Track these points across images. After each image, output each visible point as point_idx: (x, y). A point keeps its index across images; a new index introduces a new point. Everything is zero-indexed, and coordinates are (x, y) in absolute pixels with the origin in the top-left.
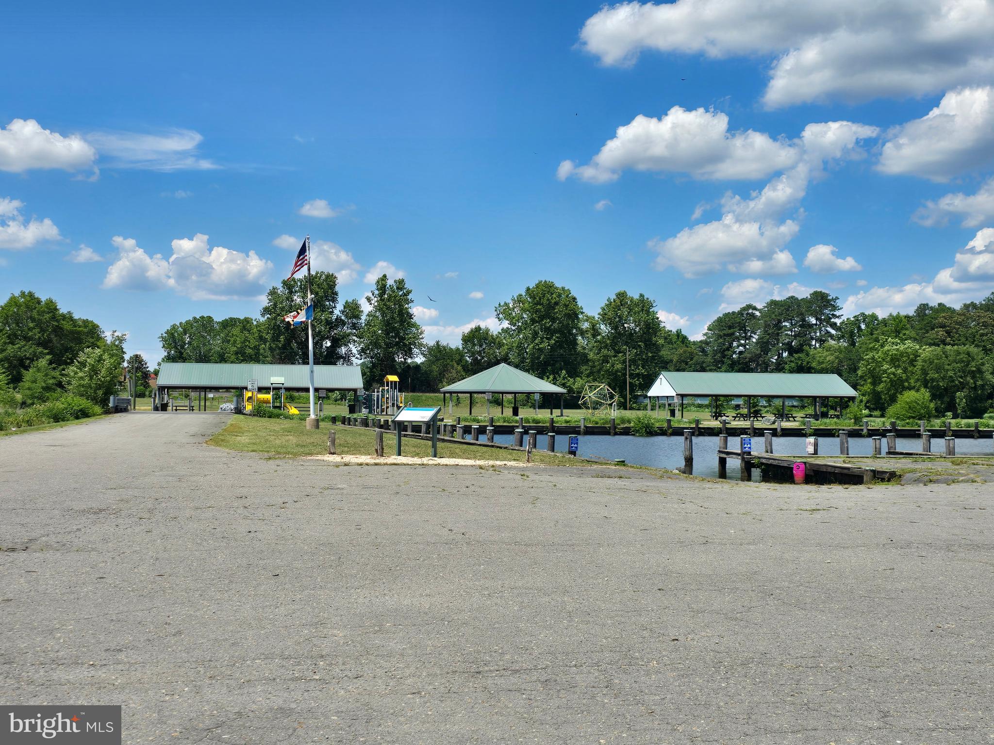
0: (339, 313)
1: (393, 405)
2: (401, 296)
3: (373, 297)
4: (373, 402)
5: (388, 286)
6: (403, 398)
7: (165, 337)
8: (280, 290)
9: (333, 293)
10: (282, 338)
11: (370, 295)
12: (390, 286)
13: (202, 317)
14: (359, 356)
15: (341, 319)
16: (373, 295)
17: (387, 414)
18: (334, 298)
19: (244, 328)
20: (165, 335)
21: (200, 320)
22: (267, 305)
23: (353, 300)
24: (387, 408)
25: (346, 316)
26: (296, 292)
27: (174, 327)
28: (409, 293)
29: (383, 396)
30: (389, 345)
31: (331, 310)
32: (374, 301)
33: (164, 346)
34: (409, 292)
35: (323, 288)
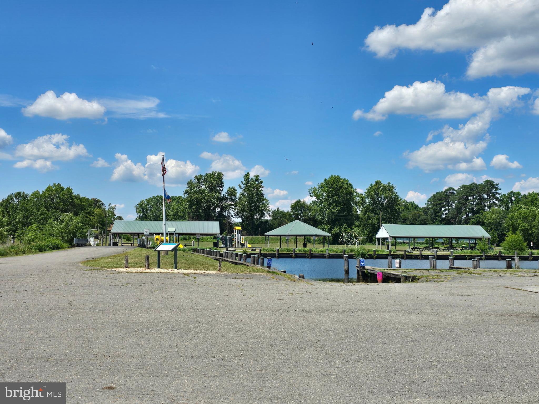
0: (224, 194)
1: (238, 242)
2: (257, 184)
3: (242, 185)
4: (227, 241)
5: (250, 179)
6: (244, 239)
7: (138, 207)
8: (195, 182)
9: (221, 183)
10: (194, 207)
11: (241, 184)
12: (251, 179)
13: (157, 196)
14: (235, 216)
15: (226, 197)
16: (242, 184)
17: (235, 247)
18: (222, 185)
19: (178, 202)
20: (137, 206)
21: (156, 198)
22: (186, 189)
23: (233, 187)
24: (235, 244)
25: (229, 195)
26: (202, 182)
27: (142, 201)
28: (261, 183)
29: (233, 237)
30: (251, 211)
31: (220, 192)
32: (243, 187)
33: (137, 212)
34: (262, 182)
35: (216, 180)
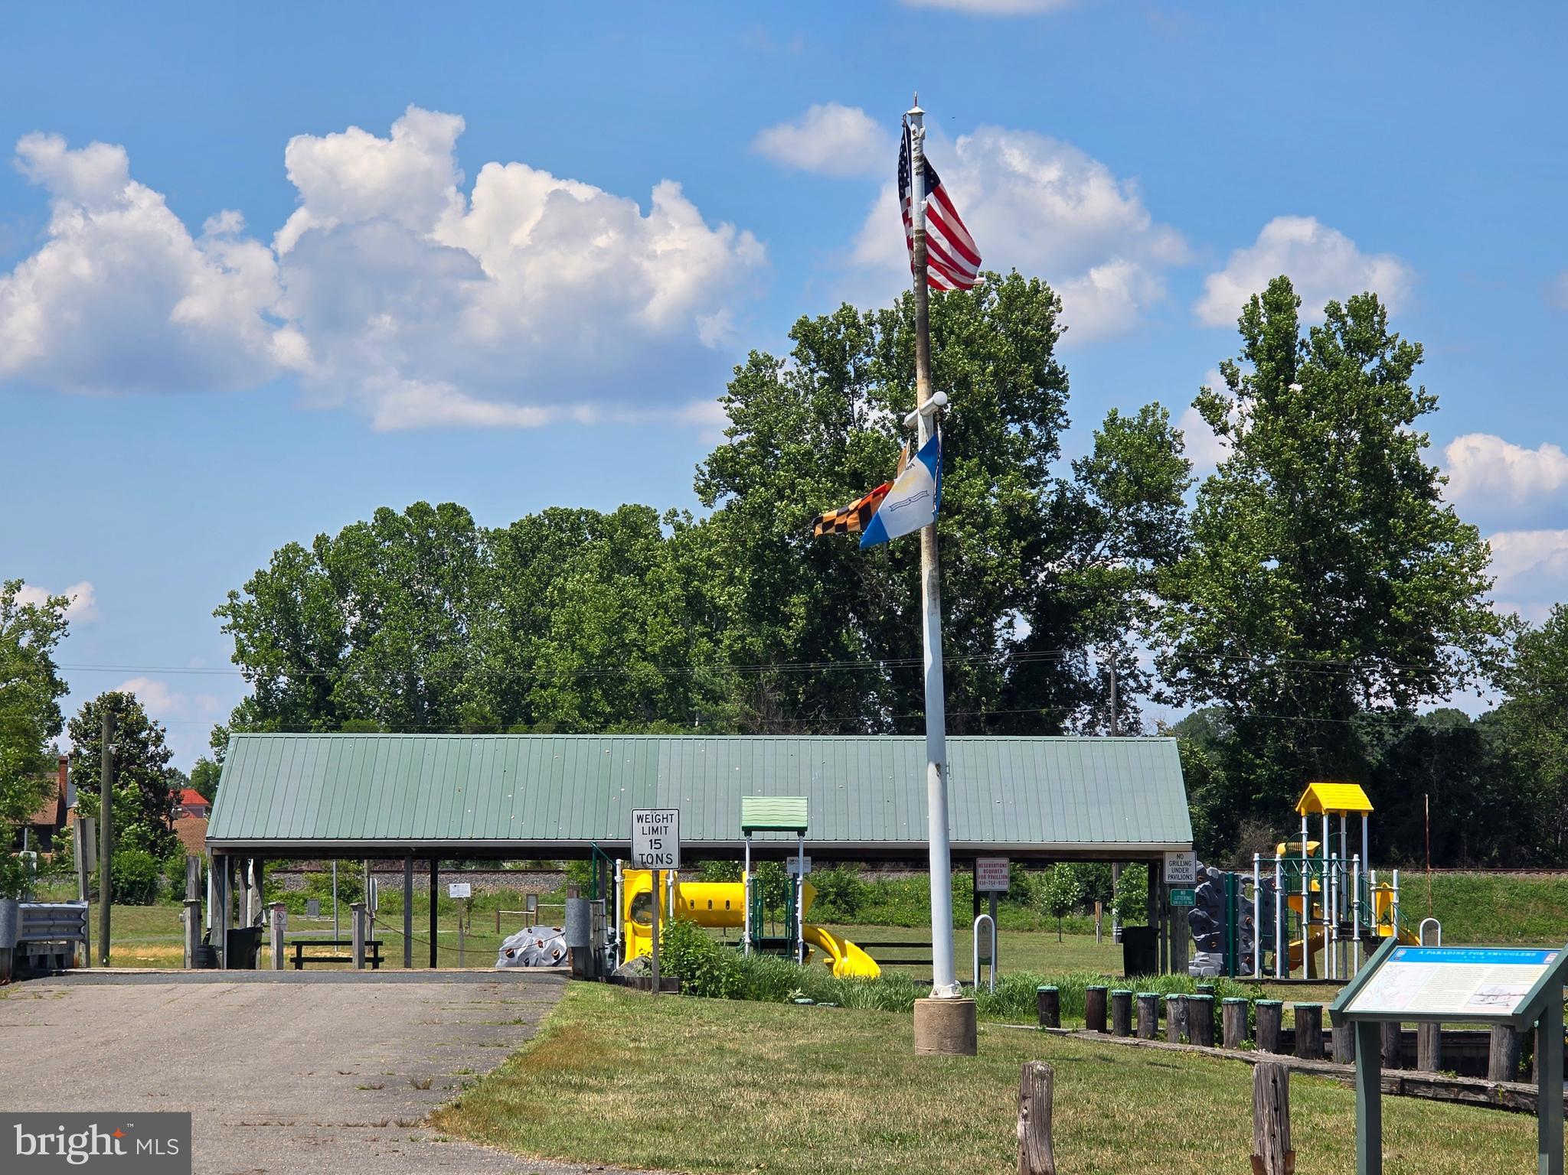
0: (1069, 476)
1: (1345, 930)
2: (1370, 381)
3: (1231, 396)
4: (1241, 918)
5: (1303, 334)
6: (1394, 898)
7: (249, 607)
8: (788, 369)
9: (1039, 379)
10: (797, 605)
11: (1218, 385)
12: (1314, 332)
13: (420, 511)
14: (1169, 692)
15: (1082, 508)
16: (1232, 383)
17: (1313, 980)
18: (1045, 401)
19: (619, 561)
20: (245, 598)
21: (408, 526)
22: (726, 441)
23: (1145, 412)
24: (1316, 944)
25: (1110, 496)
26: (861, 375)
27: (288, 559)
28: (1408, 368)
29: (1291, 887)
30: (1314, 634)
31: (1033, 461)
32: (1242, 411)
33: (241, 655)
34: (1408, 359)
35: (990, 356)
